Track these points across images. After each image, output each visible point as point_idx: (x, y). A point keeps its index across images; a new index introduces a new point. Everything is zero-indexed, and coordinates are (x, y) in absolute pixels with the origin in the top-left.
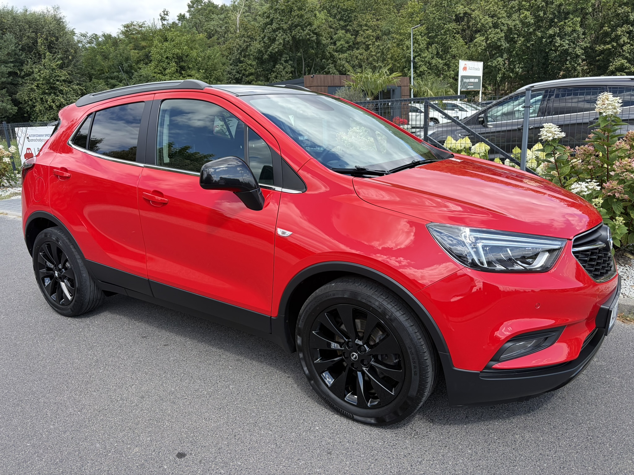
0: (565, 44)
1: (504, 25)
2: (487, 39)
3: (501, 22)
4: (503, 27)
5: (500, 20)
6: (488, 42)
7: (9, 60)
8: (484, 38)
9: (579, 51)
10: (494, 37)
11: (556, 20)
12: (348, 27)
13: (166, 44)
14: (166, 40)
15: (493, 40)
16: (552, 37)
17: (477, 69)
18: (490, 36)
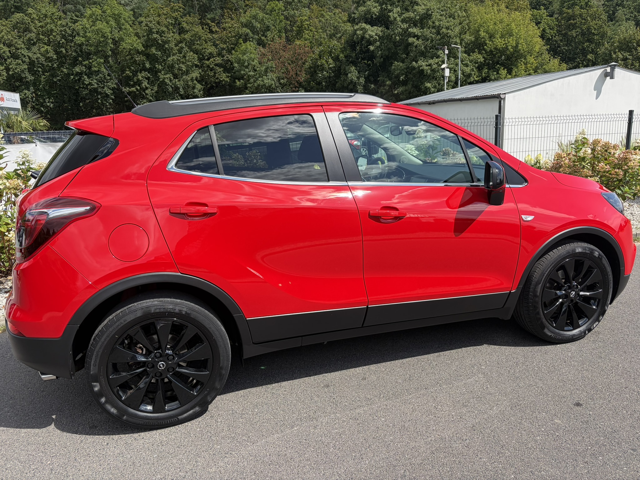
0: (93, 83)
1: (25, 56)
2: (8, 69)
5: (19, 51)
6: (10, 73)
8: (4, 67)
10: (16, 68)
11: (80, 59)
15: (16, 71)
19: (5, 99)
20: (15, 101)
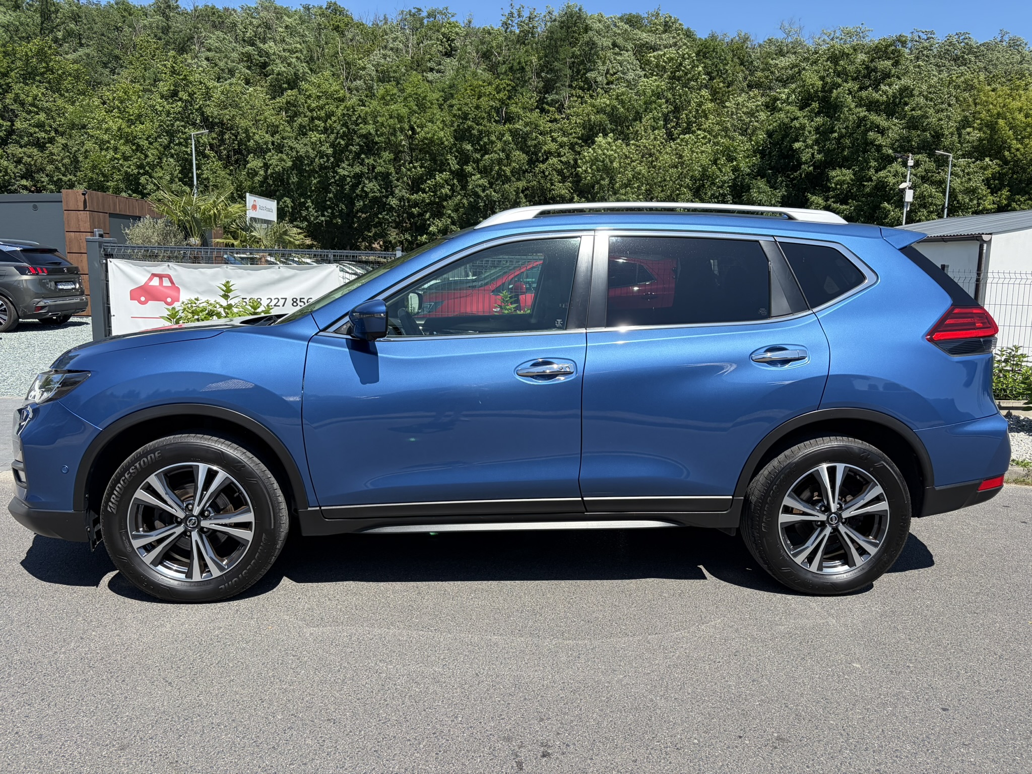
0: (376, 190)
1: (291, 148)
2: (266, 166)
3: (287, 143)
4: (290, 152)
5: (285, 141)
6: (269, 172)
8: (262, 165)
9: (394, 202)
10: (277, 165)
11: (363, 156)
15: (277, 170)
16: (358, 177)
17: (270, 210)
18: (270, 162)
19: (257, 208)
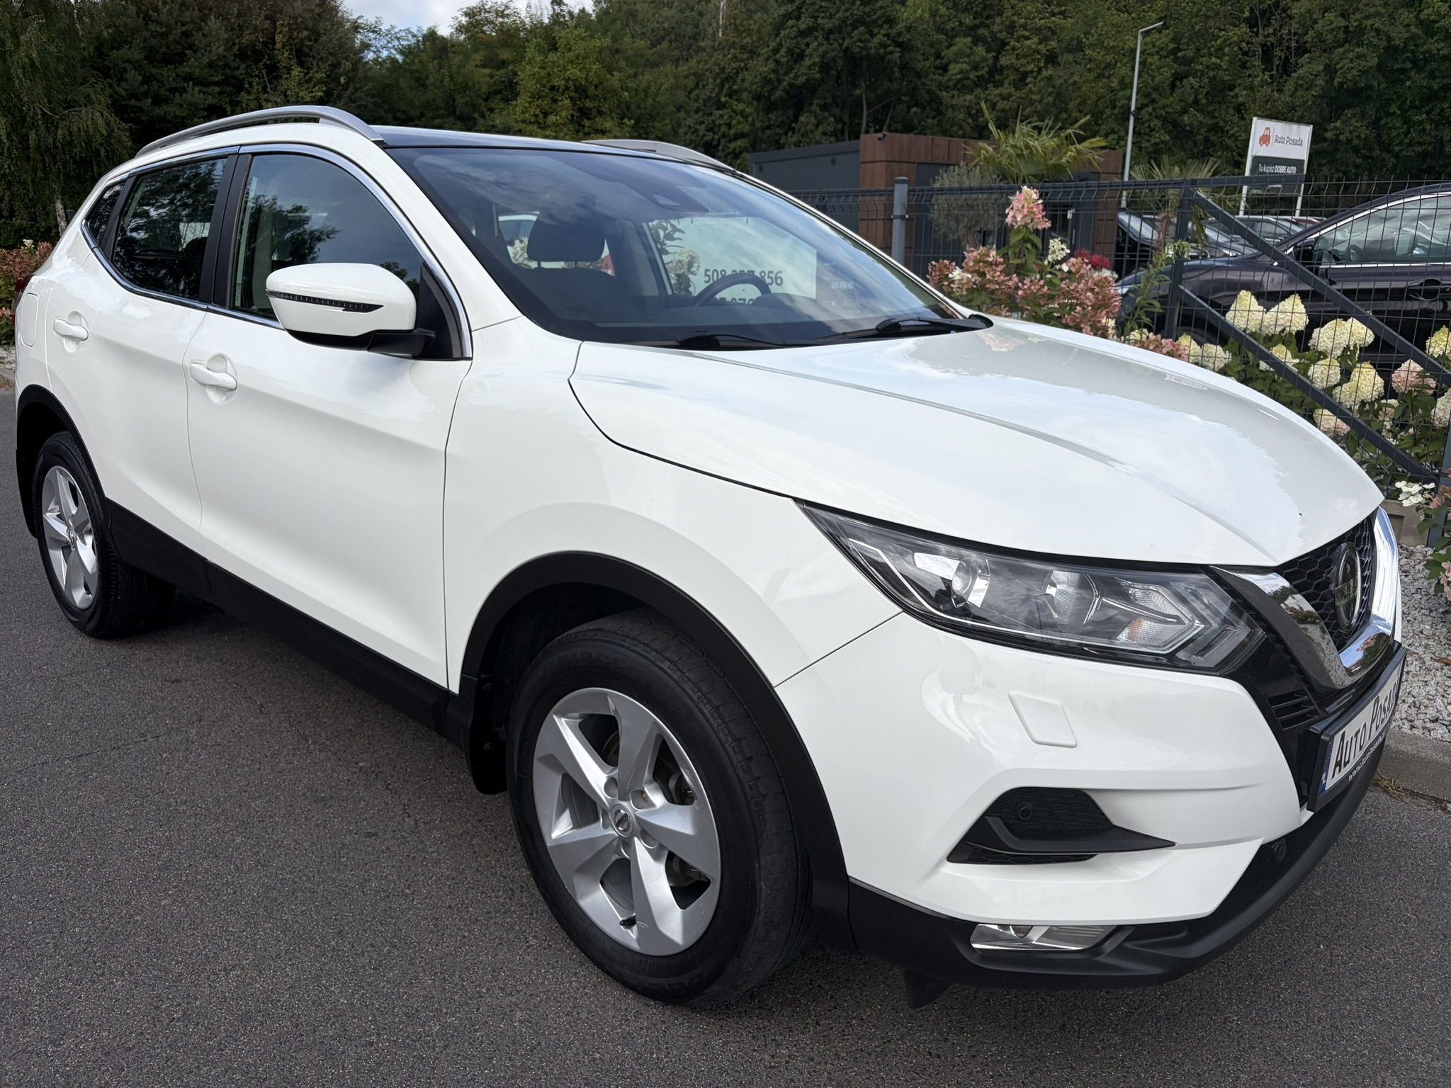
1: (1379, 34)
2: (1330, 70)
3: (1372, 25)
4: (1376, 41)
6: (1336, 80)
7: (212, 79)
8: (1321, 68)
10: (1351, 68)
12: (981, 31)
13: (553, 57)
14: (554, 48)
15: (1350, 75)
18: (1340, 64)
19: (1272, 139)
20: (1298, 143)
